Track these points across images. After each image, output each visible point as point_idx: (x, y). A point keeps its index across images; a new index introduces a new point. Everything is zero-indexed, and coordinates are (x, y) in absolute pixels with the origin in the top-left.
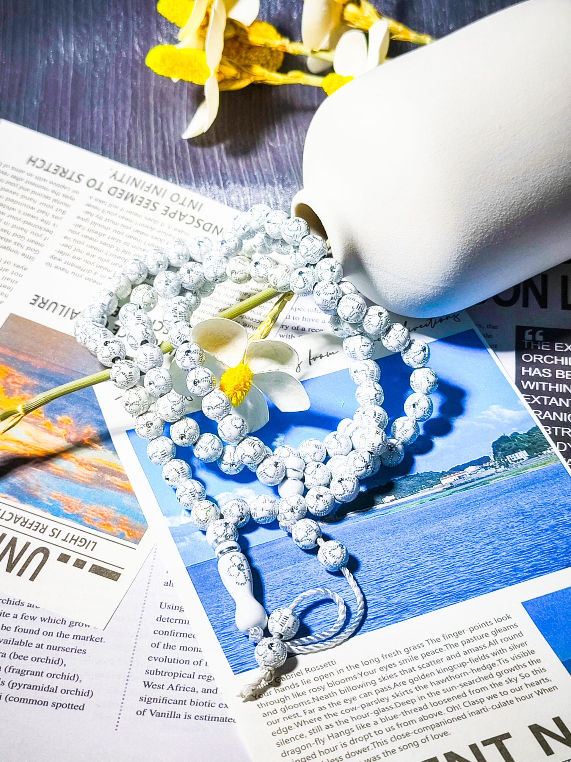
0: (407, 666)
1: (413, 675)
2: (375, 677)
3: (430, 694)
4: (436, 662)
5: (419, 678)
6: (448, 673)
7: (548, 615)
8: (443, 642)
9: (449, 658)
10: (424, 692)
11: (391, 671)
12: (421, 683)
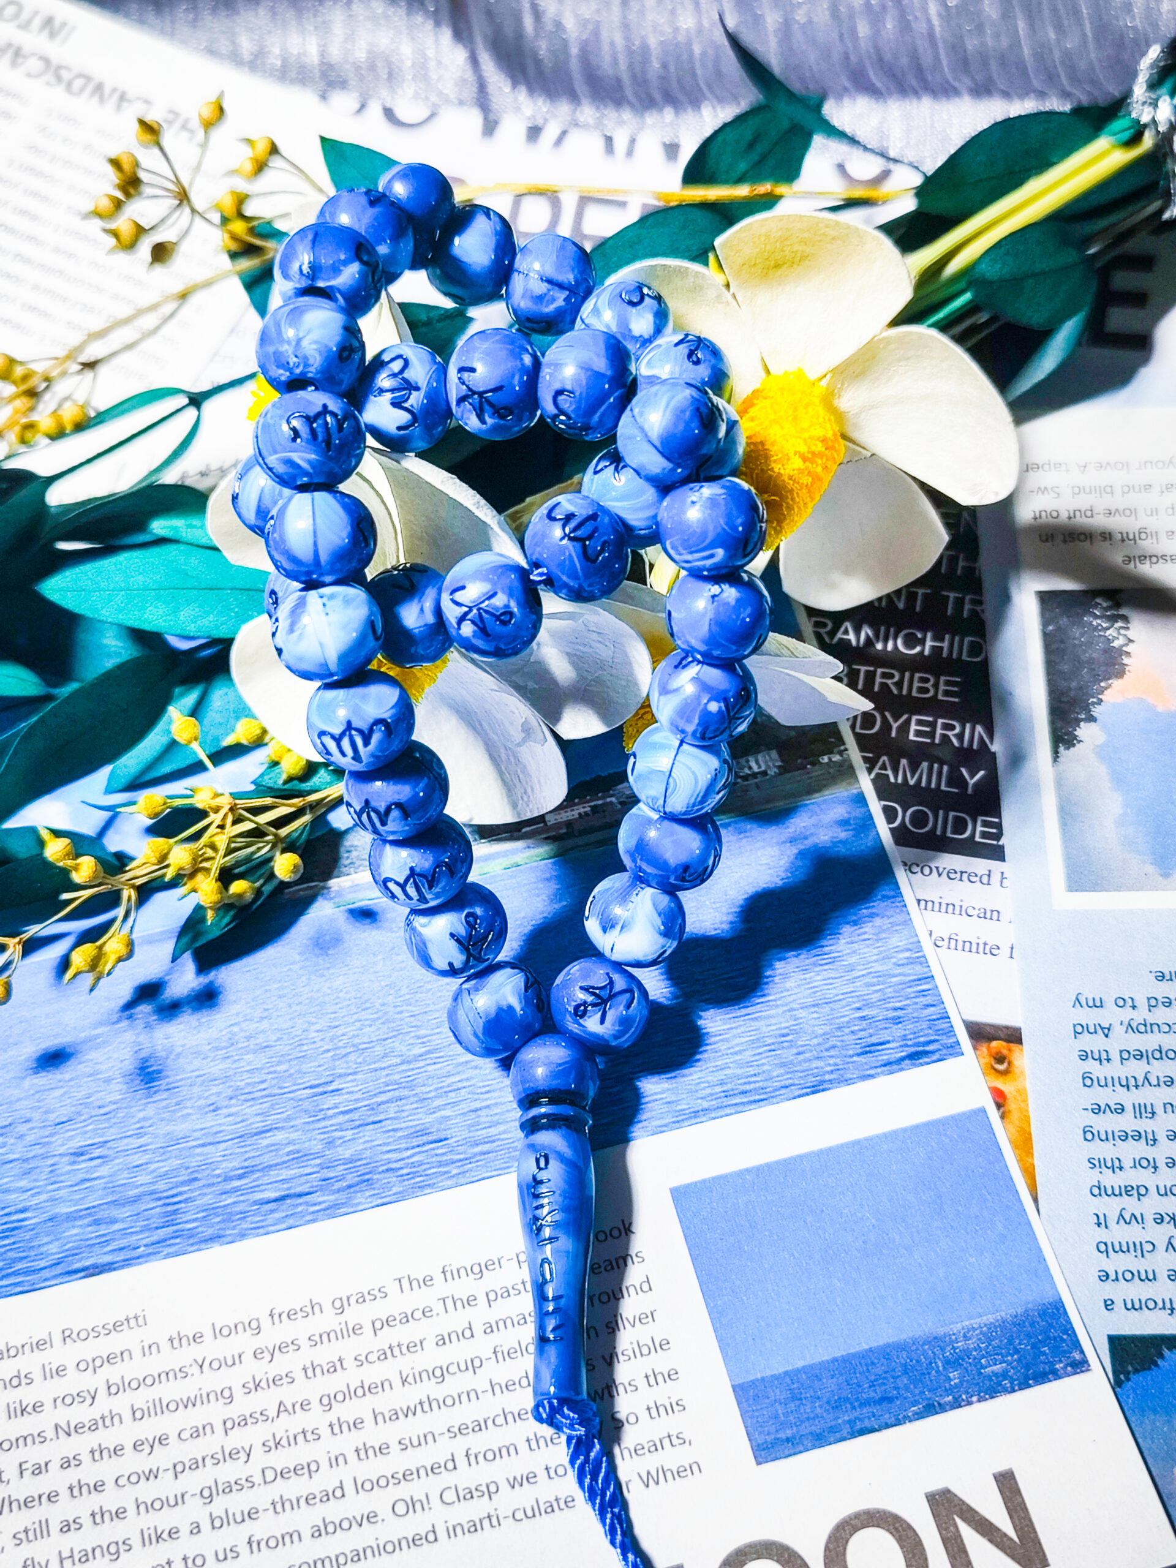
0: (324, 1354)
2: (234, 1378)
3: (363, 1451)
4: (404, 1349)
5: (350, 1394)
6: (425, 1389)
8: (441, 1288)
9: (442, 1341)
11: (282, 1364)
12: (347, 1411)
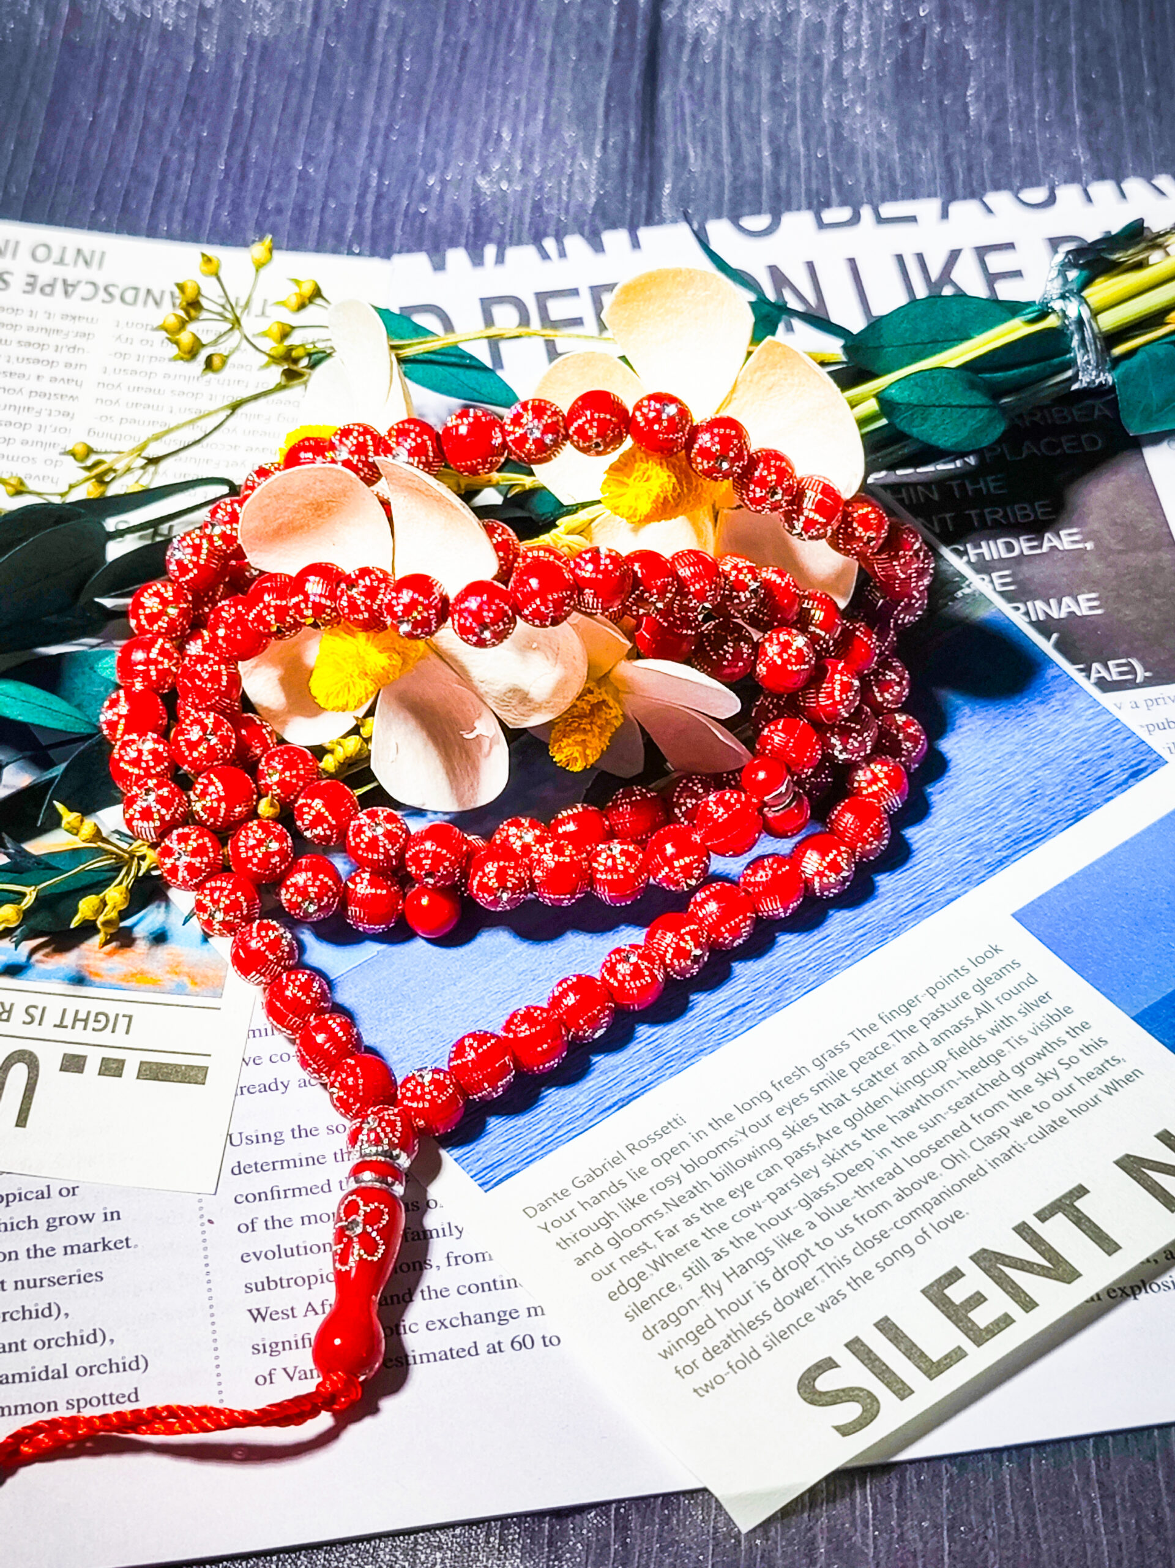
0: (829, 1095)
1: (848, 1110)
2: (776, 1129)
3: (898, 1142)
4: (884, 1074)
5: (863, 1113)
6: (916, 1092)
7: (1072, 928)
8: (885, 1028)
9: (908, 1060)
10: (882, 1141)
11: (801, 1112)
